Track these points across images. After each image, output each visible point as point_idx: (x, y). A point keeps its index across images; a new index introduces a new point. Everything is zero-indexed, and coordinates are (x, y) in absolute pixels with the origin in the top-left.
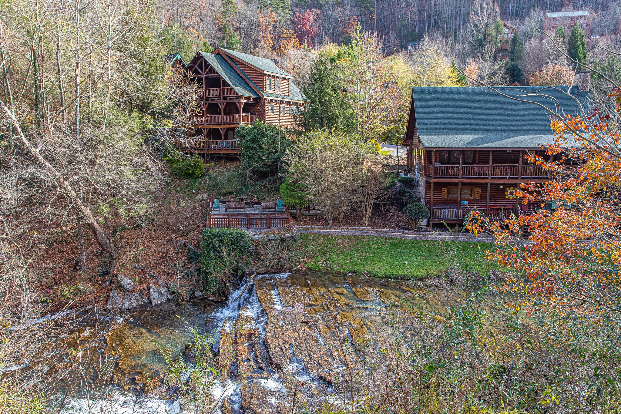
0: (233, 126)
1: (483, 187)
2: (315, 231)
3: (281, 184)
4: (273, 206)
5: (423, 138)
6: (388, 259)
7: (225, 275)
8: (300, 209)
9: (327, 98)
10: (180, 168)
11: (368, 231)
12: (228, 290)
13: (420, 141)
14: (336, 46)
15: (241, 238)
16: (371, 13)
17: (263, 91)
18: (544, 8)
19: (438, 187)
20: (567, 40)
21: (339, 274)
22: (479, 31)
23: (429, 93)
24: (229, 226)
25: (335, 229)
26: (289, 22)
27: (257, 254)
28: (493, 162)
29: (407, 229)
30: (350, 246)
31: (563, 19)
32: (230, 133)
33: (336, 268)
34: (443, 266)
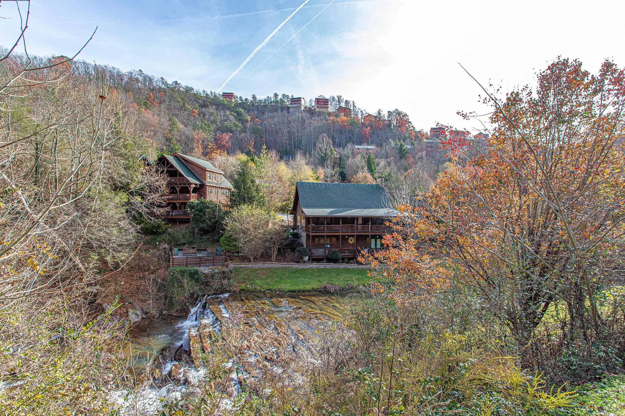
0: (185, 201)
1: (337, 237)
2: (243, 266)
3: (220, 238)
4: (215, 251)
5: (304, 210)
6: (289, 281)
7: (185, 298)
8: (234, 253)
9: (248, 186)
10: (147, 228)
11: (276, 265)
12: (188, 308)
13: (303, 212)
14: (244, 155)
15: (196, 272)
16: (262, 138)
17: (205, 180)
18: (353, 143)
19: (314, 237)
20: (366, 159)
21: (260, 291)
22: (322, 152)
23: (306, 185)
24: (186, 266)
25: (255, 264)
26: (213, 139)
27: (206, 282)
28: (342, 223)
29: (298, 262)
30: (265, 274)
31: (363, 149)
32: (183, 206)
33: (258, 288)
34: (320, 283)
